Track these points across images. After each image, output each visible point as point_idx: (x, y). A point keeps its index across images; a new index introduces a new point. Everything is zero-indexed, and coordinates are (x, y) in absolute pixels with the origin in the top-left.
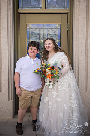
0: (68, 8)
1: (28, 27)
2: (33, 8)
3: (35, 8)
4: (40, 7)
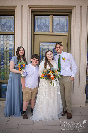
0: (67, 32)
1: (41, 45)
2: (44, 32)
4: (49, 31)
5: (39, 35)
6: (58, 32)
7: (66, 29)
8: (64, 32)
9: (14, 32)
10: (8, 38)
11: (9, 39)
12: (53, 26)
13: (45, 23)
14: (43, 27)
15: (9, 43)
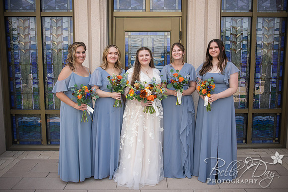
1: (127, 37)
2: (133, 11)
3: (136, 11)
4: (143, 10)
5: (123, 17)
6: (162, 11)
9: (71, 11)
10: (59, 25)
11: (62, 26)
14: (130, 2)
15: (62, 34)
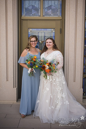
0: (61, 16)
1: (29, 31)
2: (33, 16)
5: (27, 20)
6: (50, 16)
7: (59, 13)
8: (57, 16)
12: (44, 9)
13: (34, 5)
14: (32, 10)
